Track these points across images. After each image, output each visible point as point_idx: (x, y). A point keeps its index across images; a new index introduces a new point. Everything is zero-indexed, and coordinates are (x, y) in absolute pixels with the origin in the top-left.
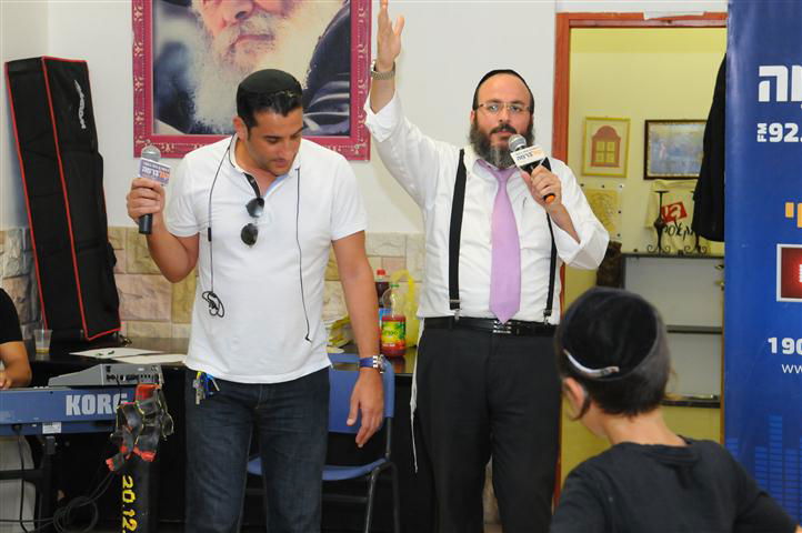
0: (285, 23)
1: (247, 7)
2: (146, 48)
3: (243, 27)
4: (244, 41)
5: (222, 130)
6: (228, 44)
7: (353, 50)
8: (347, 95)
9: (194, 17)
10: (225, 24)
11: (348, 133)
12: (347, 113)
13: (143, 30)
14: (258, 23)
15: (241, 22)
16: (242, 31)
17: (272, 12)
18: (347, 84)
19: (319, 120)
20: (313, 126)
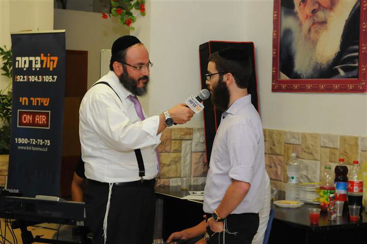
0: (332, 14)
1: (316, 6)
2: (277, 33)
3: (315, 18)
4: (315, 26)
5: (304, 76)
6: (308, 28)
7: (361, 26)
8: (357, 54)
9: (295, 15)
10: (307, 16)
11: (357, 77)
12: (357, 65)
13: (277, 23)
14: (321, 15)
15: (314, 15)
16: (314, 20)
17: (325, 8)
18: (357, 47)
19: (344, 69)
20: (342, 73)
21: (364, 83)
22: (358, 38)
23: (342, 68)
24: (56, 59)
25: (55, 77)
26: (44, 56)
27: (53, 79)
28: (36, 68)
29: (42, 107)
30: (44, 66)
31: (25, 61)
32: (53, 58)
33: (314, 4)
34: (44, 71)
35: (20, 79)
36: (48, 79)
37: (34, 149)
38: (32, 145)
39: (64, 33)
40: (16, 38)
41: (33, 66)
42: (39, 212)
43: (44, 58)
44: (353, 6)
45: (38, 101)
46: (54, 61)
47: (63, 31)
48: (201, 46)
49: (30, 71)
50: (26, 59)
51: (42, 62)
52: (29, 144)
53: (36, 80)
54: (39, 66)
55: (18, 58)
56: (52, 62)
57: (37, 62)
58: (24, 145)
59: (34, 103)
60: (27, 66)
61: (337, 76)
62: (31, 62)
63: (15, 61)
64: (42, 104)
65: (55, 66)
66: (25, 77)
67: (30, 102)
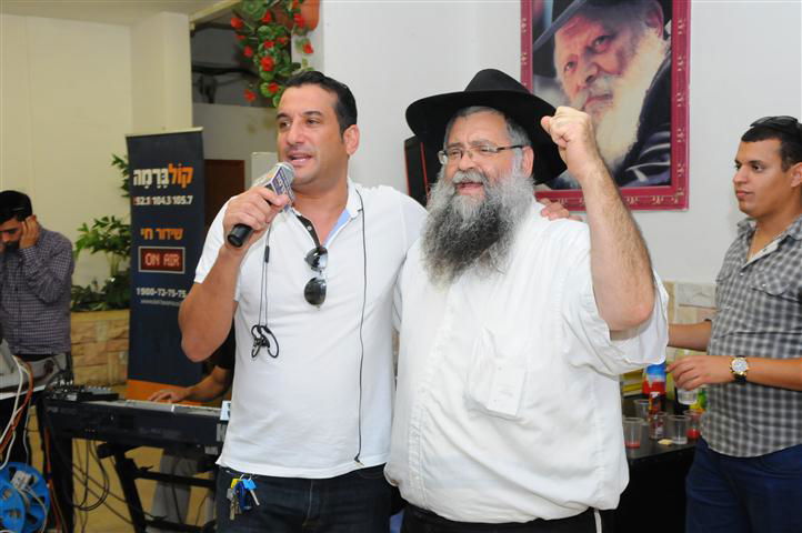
0: (621, 81)
1: (594, 71)
3: (592, 90)
4: (591, 103)
7: (673, 99)
8: (667, 145)
9: (557, 86)
10: (578, 89)
11: (669, 183)
12: (668, 163)
14: (602, 84)
15: (589, 86)
16: (590, 93)
17: (609, 73)
18: (667, 134)
19: (646, 171)
20: (642, 177)
21: (682, 194)
22: (669, 119)
23: (642, 170)
24: (190, 170)
25: (191, 197)
26: (174, 166)
27: (188, 200)
28: (162, 185)
29: (172, 241)
30: (174, 182)
31: (147, 176)
32: (185, 170)
33: (590, 67)
34: (174, 189)
35: (140, 201)
36: (180, 200)
37: (164, 303)
38: (161, 298)
39: (200, 132)
40: (134, 143)
41: (159, 182)
42: (142, 431)
43: (174, 171)
44: (658, 67)
45: (166, 234)
46: (187, 174)
47: (199, 129)
48: (407, 141)
49: (154, 190)
50: (148, 172)
51: (170, 175)
52: (156, 297)
53: (164, 202)
54: (166, 182)
55: (136, 172)
56: (185, 176)
57: (163, 176)
58: (149, 297)
59: (162, 237)
60: (150, 182)
61: (633, 183)
62: (154, 176)
63: (132, 176)
64: (172, 237)
65: (189, 181)
66: (148, 198)
67: (156, 235)
